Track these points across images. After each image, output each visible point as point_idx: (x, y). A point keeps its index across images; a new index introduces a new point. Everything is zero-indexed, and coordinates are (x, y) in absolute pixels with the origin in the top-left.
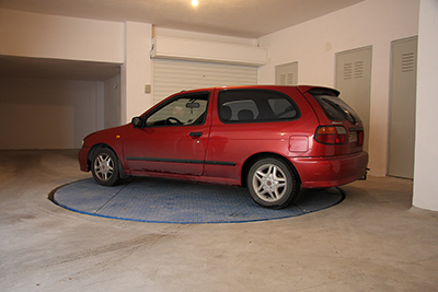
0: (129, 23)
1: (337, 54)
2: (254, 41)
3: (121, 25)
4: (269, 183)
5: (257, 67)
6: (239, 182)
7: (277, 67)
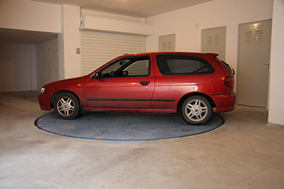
0: (65, 5)
1: (203, 30)
2: (143, 20)
3: (59, 6)
4: (196, 111)
5: (145, 36)
6: (175, 111)
7: (160, 37)
